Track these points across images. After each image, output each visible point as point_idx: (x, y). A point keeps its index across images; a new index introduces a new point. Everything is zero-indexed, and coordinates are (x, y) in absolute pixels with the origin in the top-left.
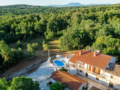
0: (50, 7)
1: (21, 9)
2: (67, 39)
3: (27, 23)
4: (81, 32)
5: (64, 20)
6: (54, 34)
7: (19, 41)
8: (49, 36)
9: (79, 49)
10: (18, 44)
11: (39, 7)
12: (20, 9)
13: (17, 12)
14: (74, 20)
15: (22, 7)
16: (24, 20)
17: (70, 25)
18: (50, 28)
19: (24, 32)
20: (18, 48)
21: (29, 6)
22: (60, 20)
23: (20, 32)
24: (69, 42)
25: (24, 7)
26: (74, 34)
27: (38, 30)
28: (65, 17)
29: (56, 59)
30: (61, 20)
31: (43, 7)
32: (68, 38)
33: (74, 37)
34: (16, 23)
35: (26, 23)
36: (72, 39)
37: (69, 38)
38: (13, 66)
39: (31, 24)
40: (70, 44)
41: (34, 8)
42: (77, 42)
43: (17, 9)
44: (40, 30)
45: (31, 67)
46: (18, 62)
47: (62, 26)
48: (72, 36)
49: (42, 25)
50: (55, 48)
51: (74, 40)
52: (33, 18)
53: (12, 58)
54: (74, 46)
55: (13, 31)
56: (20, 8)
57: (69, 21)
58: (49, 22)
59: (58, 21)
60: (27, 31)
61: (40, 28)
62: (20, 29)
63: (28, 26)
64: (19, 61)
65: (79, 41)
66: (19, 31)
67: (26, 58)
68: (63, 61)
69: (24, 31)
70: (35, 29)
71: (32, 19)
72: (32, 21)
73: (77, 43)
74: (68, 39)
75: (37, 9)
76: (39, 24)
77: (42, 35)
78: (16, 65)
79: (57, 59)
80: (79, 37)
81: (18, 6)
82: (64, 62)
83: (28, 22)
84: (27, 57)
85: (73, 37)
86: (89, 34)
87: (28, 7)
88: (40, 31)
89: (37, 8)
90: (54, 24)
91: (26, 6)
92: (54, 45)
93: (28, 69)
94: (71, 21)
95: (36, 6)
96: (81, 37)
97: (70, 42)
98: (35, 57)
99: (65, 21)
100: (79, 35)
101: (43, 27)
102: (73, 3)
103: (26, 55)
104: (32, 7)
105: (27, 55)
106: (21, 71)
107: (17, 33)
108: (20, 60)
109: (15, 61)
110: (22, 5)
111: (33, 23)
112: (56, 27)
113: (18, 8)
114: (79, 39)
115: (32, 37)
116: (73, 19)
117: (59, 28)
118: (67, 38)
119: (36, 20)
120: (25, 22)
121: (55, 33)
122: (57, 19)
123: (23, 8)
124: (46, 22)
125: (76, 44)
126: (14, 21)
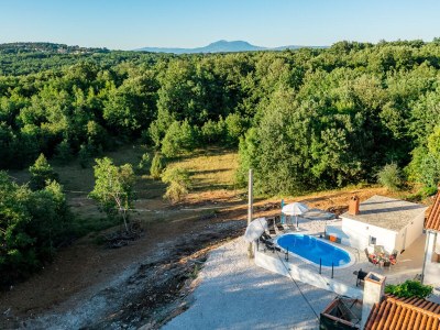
0: (145, 52)
1: (35, 57)
2: (284, 140)
3: (69, 90)
4: (340, 106)
5: (230, 77)
6: (194, 133)
7: (42, 157)
8: (176, 139)
9: (340, 182)
10: (36, 172)
11: (106, 51)
12: (32, 57)
13: (17, 67)
14: (271, 77)
15: (38, 53)
16: (56, 81)
17: (254, 96)
18: (171, 112)
19: (58, 125)
20: (45, 185)
21: (65, 47)
22: (209, 76)
23: (39, 125)
24: (291, 150)
25: (48, 53)
26: (315, 114)
27: (118, 119)
28: (230, 67)
29: (280, 228)
30: (217, 77)
31: (120, 52)
32: (290, 133)
33: (317, 127)
34: (19, 92)
35: (63, 94)
36: (307, 136)
37: (296, 131)
38: (22, 279)
39: (86, 94)
40: (295, 160)
41: (85, 55)
42: (336, 151)
43: (20, 59)
44: (127, 117)
45: (129, 282)
46: (45, 258)
47: (220, 100)
48: (307, 120)
49: (137, 97)
50: (213, 187)
51: (321, 140)
52: (91, 75)
53: (15, 232)
54: (317, 171)
55: (8, 124)
56: (32, 53)
57: (246, 82)
58: (168, 85)
59: (205, 82)
60: (73, 122)
61: (127, 112)
62: (39, 112)
63: (74, 104)
64: (52, 249)
65: (341, 143)
66: (39, 120)
67: (82, 235)
68: (328, 238)
69: (57, 119)
70: (106, 115)
71: (87, 77)
72: (88, 85)
73: (336, 156)
74: (287, 139)
75: (99, 59)
76: (122, 95)
77: (140, 140)
78: (39, 271)
79: (285, 226)
80: (340, 125)
81: (25, 47)
82: (338, 241)
83: (74, 87)
84: (91, 229)
85: (310, 126)
86: (381, 116)
87: (60, 50)
88: (126, 121)
89: (95, 54)
90: (188, 94)
91: (55, 47)
92: (202, 176)
93: (112, 290)
94: (256, 82)
95: (92, 50)
96: (348, 126)
97: (298, 152)
98: (136, 225)
99: (232, 83)
100: (338, 117)
101: (143, 106)
102: (226, 42)
103: (81, 222)
104: (77, 53)
105: (85, 221)
106: (72, 307)
107: (28, 129)
108: (55, 245)
109: (32, 253)
110: (39, 45)
111: (96, 92)
112: (195, 106)
113: (23, 55)
114: (341, 134)
115: (95, 143)
116: (264, 74)
117: (209, 111)
118: (283, 131)
119: (107, 84)
120: (59, 90)
121: (195, 127)
122: (198, 72)
123: (43, 56)
124: (151, 85)
125: (331, 157)
126: (13, 88)
